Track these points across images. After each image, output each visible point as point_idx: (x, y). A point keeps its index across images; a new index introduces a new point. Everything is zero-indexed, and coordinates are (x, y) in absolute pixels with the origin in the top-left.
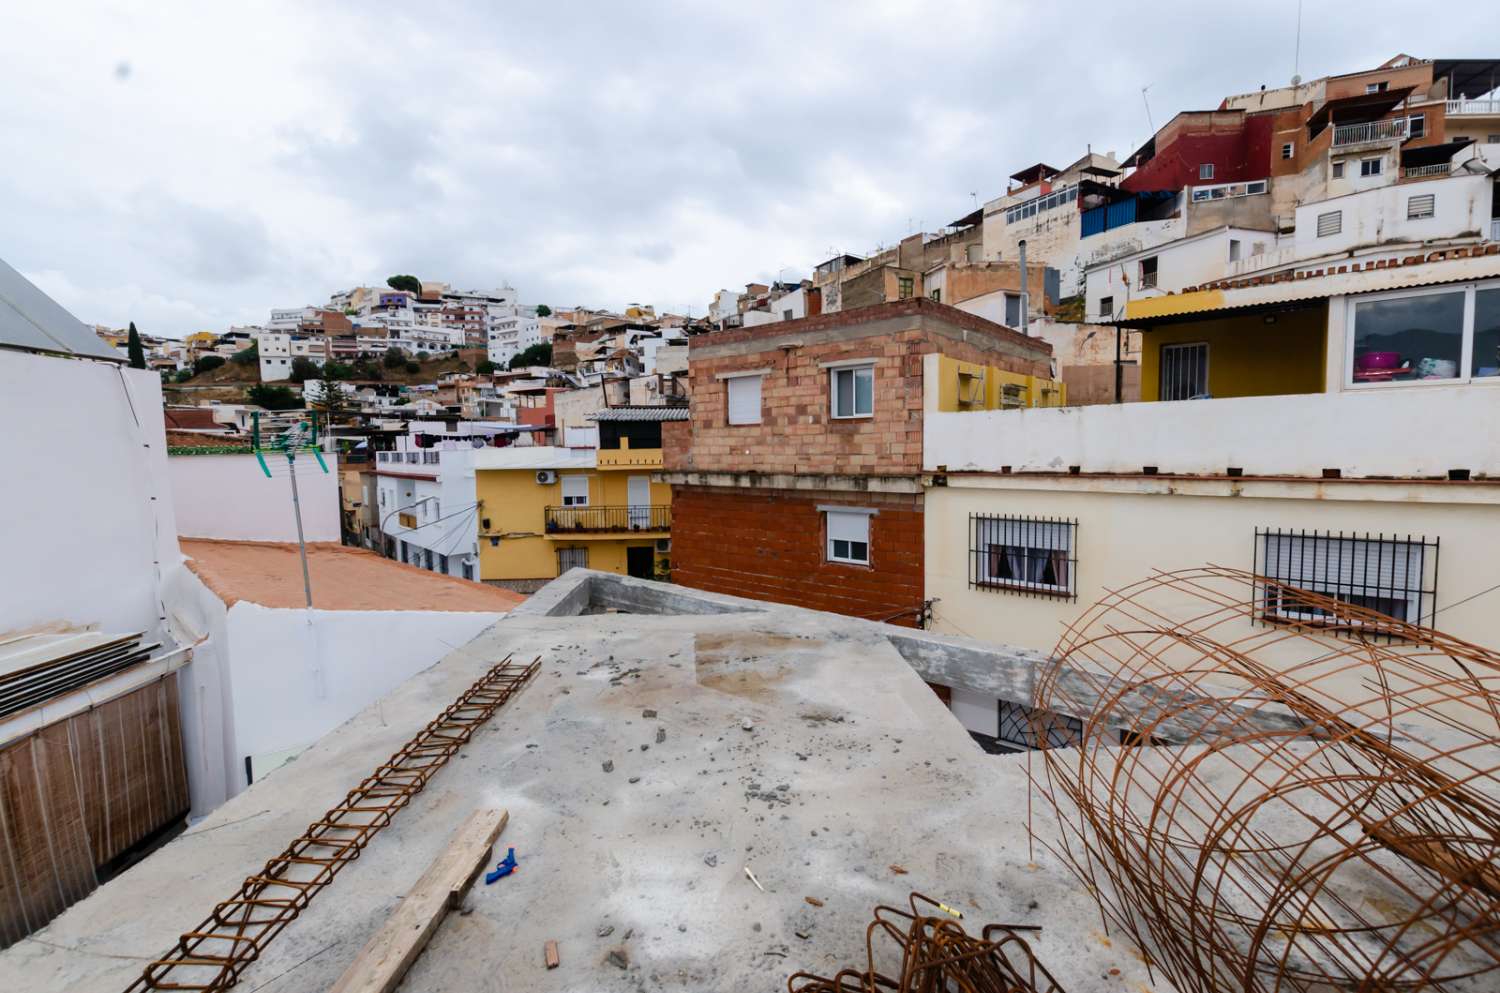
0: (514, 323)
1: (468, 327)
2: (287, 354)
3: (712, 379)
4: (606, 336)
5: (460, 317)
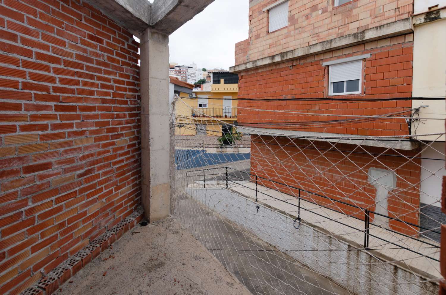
0: (195, 73)
1: (182, 75)
5: (180, 72)
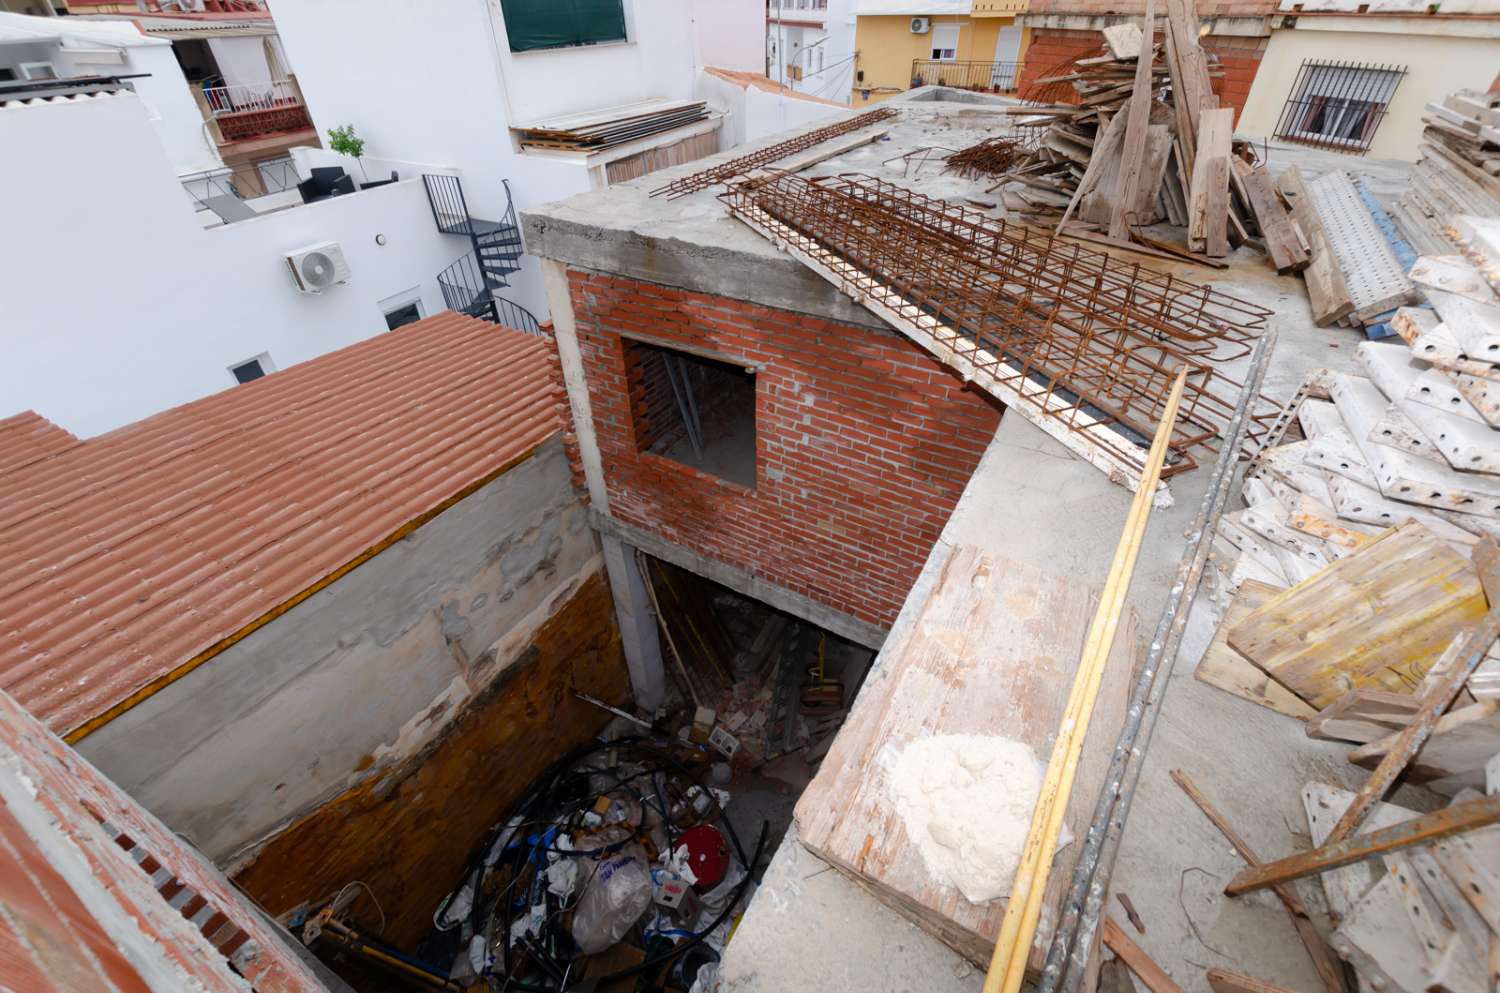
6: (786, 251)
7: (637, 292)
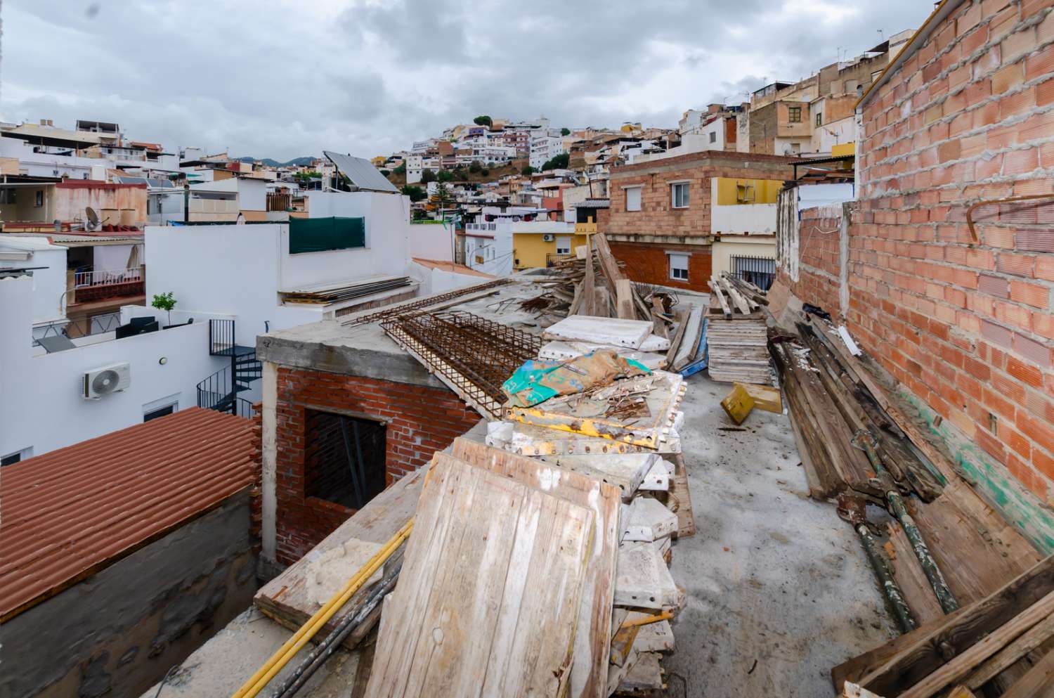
0: (546, 141)
1: (518, 145)
2: (420, 168)
3: (619, 189)
4: (606, 147)
5: (514, 140)
6: (406, 350)
7: (319, 379)
